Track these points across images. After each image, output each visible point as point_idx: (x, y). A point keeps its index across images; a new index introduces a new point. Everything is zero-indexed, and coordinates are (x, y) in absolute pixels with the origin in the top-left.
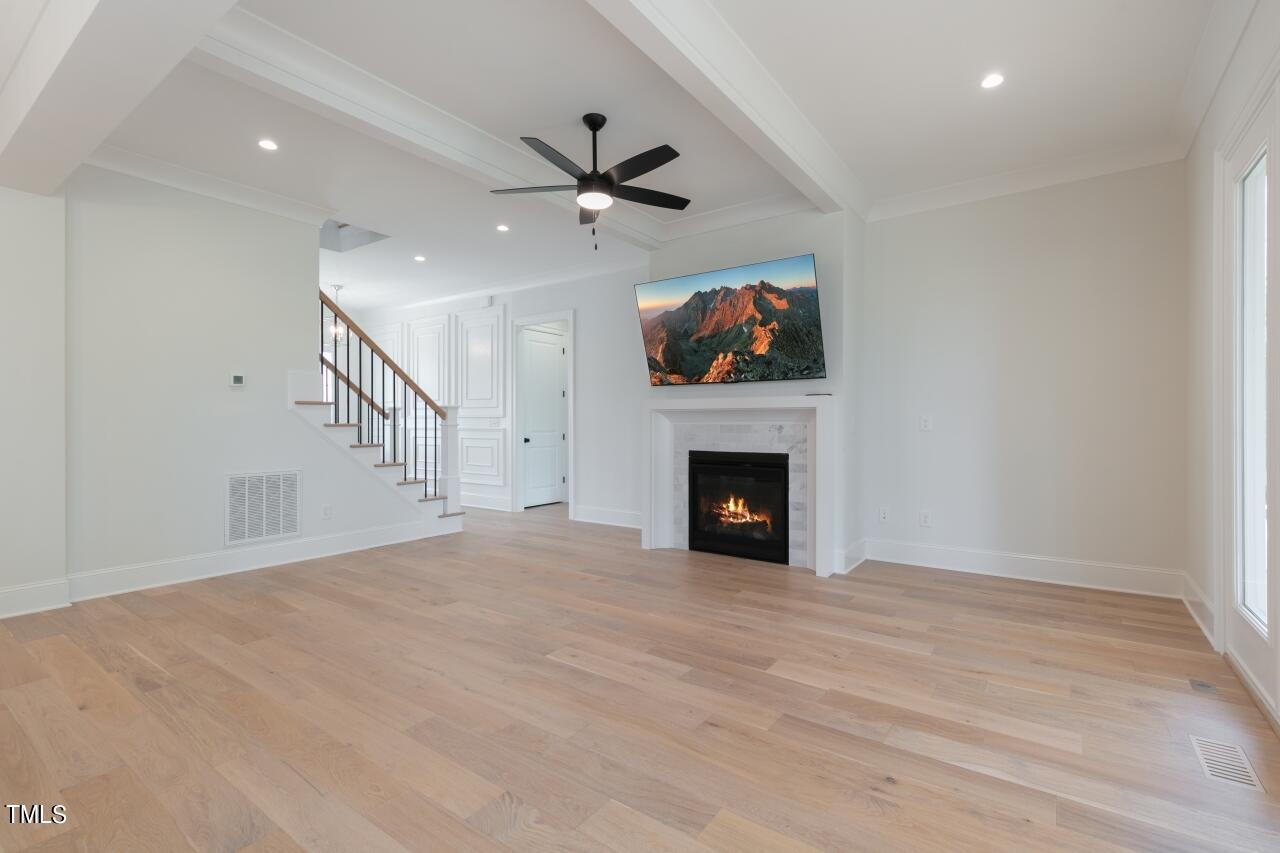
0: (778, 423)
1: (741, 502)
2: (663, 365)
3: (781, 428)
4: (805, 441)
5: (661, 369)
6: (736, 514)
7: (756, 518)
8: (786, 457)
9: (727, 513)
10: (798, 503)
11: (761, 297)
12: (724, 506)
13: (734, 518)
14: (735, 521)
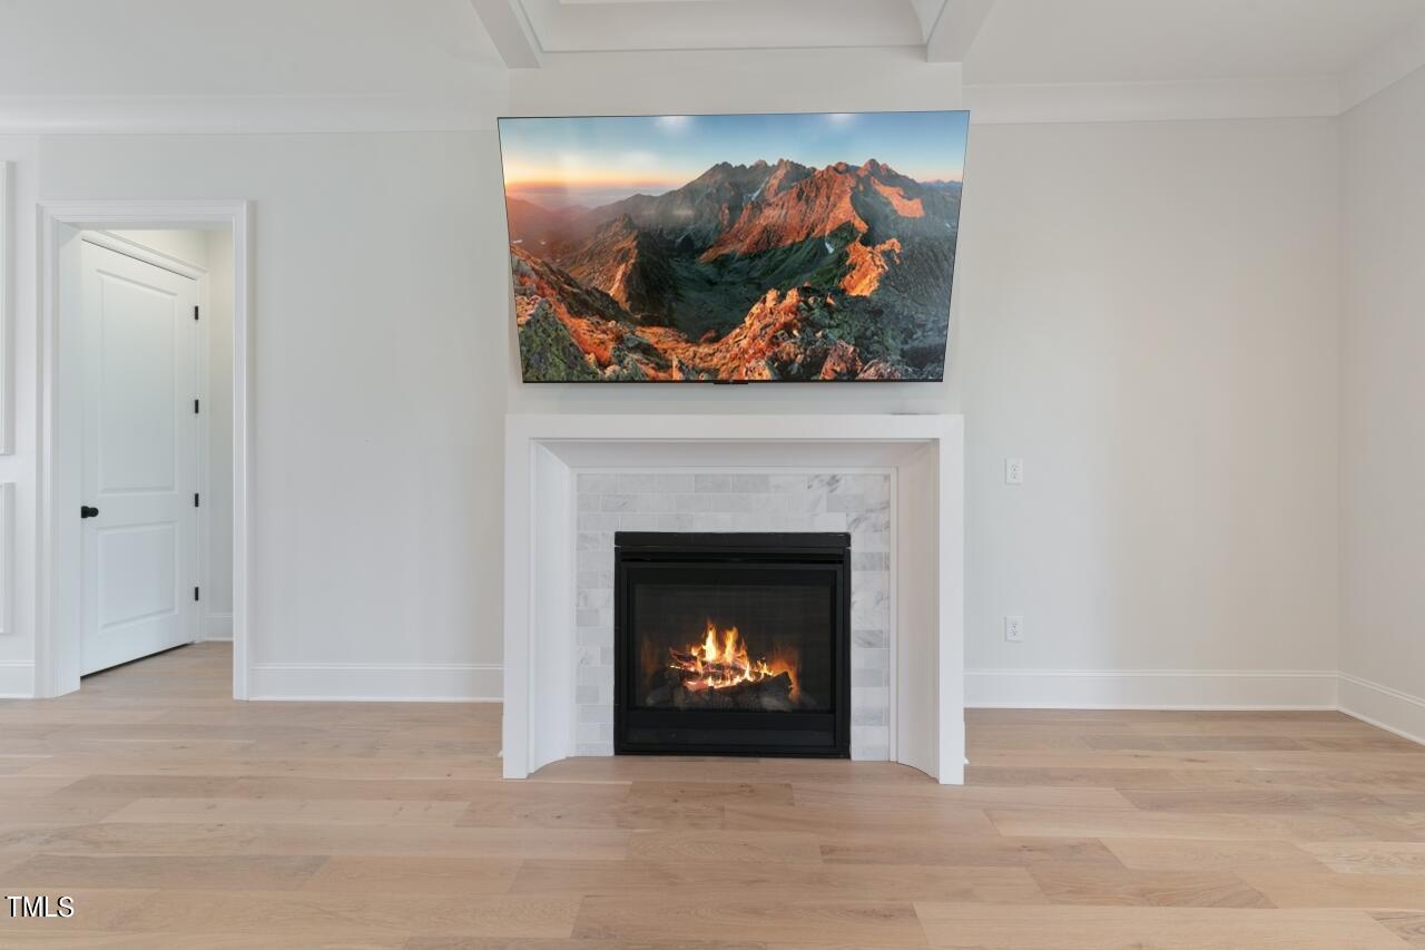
0: (828, 472)
1: (731, 638)
3: (834, 480)
4: (886, 506)
6: (720, 667)
7: (764, 670)
8: (846, 538)
9: (700, 669)
10: (871, 633)
12: (694, 653)
13: (715, 677)
14: (719, 685)
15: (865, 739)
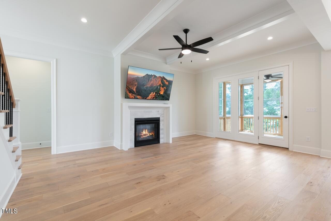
0: (158, 110)
1: (146, 131)
2: (136, 92)
3: (158, 111)
4: (163, 114)
5: (135, 94)
6: (145, 134)
7: (150, 134)
8: (160, 118)
9: (143, 135)
10: (162, 128)
11: (163, 80)
12: (142, 133)
13: (145, 136)
14: (145, 137)
15: (161, 141)
